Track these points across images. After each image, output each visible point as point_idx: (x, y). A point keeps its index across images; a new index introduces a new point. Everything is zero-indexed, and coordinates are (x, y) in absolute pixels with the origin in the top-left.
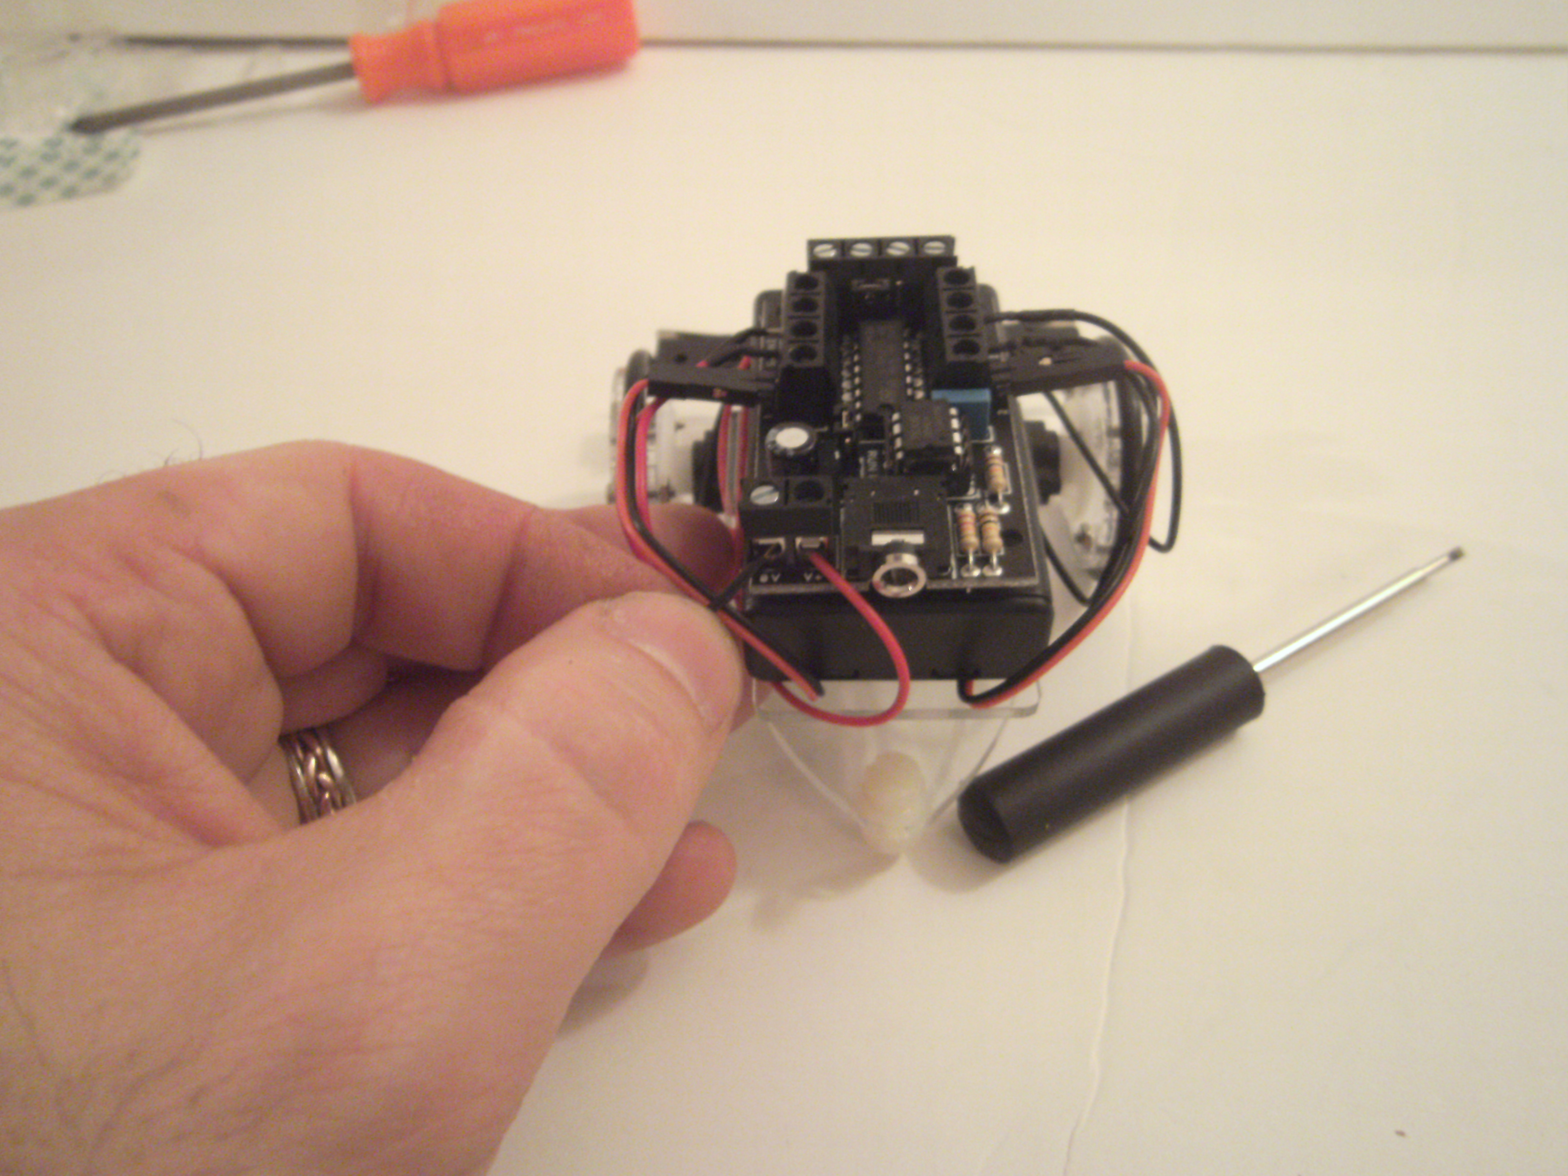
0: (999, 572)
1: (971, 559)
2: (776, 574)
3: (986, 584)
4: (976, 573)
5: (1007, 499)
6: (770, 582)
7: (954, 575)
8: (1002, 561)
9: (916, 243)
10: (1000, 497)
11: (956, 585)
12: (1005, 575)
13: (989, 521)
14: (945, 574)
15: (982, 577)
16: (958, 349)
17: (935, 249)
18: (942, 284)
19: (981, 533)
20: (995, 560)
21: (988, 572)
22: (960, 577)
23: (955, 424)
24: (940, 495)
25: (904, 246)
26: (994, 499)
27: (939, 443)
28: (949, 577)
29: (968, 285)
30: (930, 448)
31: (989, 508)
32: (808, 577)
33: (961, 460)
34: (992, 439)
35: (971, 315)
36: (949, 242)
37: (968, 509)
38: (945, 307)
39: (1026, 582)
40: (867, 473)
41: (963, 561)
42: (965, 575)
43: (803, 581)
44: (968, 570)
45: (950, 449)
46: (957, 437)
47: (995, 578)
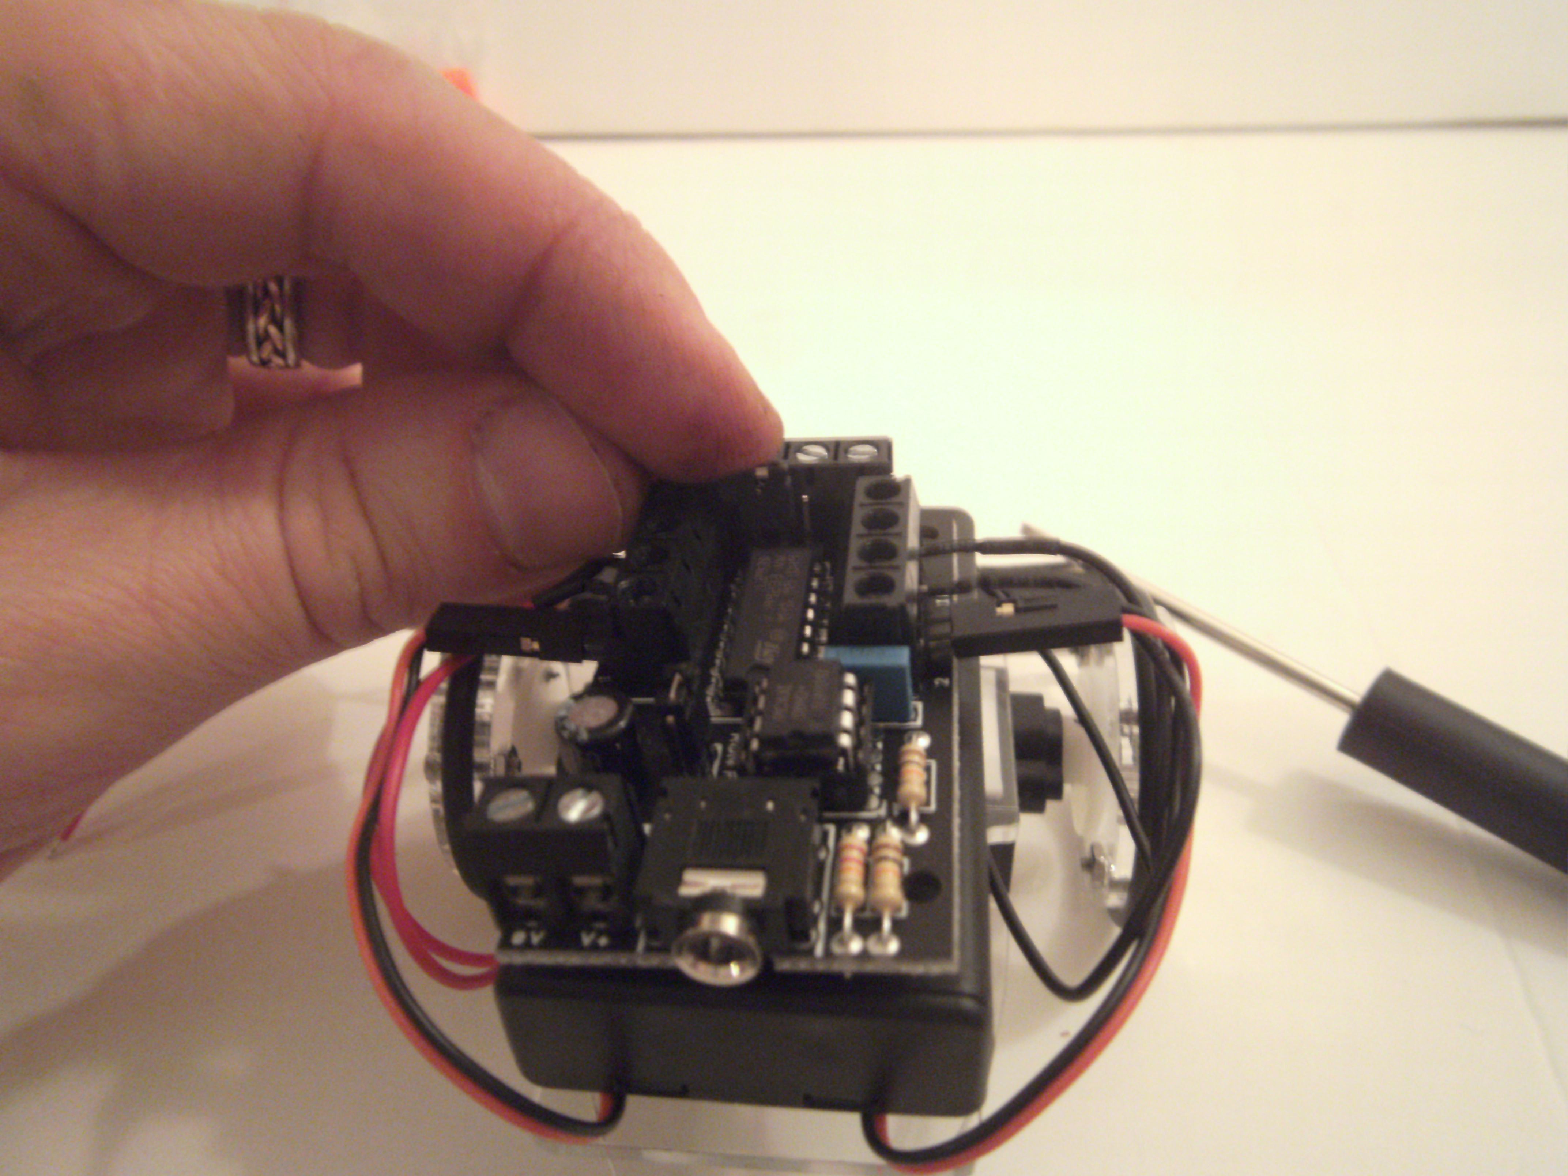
0: (893, 946)
1: (848, 921)
2: (538, 931)
3: (870, 968)
4: (856, 946)
5: (924, 819)
6: (527, 945)
7: (819, 950)
8: (898, 927)
9: (837, 447)
10: (914, 817)
11: (821, 967)
12: (902, 955)
13: (885, 858)
14: (804, 946)
15: (864, 955)
16: (864, 588)
17: (861, 455)
18: (860, 497)
19: (869, 878)
20: (887, 924)
21: (874, 948)
22: (828, 953)
23: (849, 698)
24: (805, 811)
25: (821, 451)
26: (902, 820)
27: (814, 727)
28: (810, 952)
29: (895, 499)
30: (798, 735)
31: (894, 834)
32: (586, 940)
33: (851, 754)
34: (919, 722)
35: (894, 541)
36: (884, 447)
37: (862, 834)
38: (857, 527)
39: (935, 968)
40: (723, 767)
41: (835, 925)
42: (836, 949)
43: (578, 946)
44: (844, 943)
45: (829, 738)
46: (847, 720)
47: (885, 958)
